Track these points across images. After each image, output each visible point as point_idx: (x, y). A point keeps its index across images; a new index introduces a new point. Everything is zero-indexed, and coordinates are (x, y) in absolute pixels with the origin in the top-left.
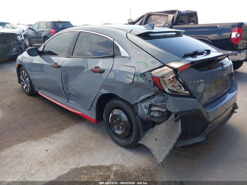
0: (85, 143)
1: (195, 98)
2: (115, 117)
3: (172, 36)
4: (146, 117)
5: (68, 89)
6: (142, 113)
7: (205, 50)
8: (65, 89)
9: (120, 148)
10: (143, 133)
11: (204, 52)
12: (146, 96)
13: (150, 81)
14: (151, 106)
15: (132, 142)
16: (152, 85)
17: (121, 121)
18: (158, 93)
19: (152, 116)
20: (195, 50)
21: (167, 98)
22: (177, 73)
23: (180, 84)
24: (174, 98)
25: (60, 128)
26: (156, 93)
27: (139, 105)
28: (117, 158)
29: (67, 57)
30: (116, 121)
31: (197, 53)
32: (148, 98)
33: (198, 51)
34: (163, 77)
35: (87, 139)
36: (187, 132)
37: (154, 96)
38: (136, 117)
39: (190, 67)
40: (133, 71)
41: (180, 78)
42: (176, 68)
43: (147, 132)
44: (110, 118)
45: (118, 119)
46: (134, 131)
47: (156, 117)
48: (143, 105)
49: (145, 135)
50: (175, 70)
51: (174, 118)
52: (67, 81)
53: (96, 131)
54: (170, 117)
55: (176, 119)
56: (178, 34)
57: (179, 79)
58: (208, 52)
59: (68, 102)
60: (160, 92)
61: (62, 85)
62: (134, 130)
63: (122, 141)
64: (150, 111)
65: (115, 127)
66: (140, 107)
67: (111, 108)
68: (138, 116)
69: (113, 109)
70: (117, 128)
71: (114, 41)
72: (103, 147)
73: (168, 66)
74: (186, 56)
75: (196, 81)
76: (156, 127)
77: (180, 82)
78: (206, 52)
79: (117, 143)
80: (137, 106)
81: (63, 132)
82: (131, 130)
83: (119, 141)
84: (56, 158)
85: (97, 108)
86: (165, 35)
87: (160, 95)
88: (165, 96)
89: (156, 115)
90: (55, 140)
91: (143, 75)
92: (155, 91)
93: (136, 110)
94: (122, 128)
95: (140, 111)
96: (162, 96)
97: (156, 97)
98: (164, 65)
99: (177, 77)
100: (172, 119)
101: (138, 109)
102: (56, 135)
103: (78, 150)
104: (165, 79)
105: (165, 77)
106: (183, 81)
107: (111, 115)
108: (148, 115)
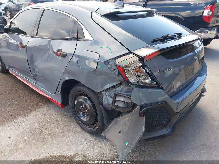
0: (51, 128)
1: (162, 89)
2: (80, 104)
3: (143, 16)
4: (111, 107)
5: (34, 70)
6: (106, 102)
7: (176, 34)
8: (31, 70)
9: (86, 134)
10: (107, 124)
11: (175, 36)
12: (111, 85)
13: (115, 70)
14: (116, 95)
15: (97, 130)
16: (117, 73)
17: (86, 108)
18: (123, 83)
19: (117, 106)
20: (165, 34)
21: (133, 88)
22: (144, 62)
23: (147, 74)
24: (139, 89)
25: (27, 110)
26: (121, 82)
27: (104, 94)
28: (81, 146)
29: (32, 37)
30: (81, 107)
31: (168, 37)
32: (113, 87)
33: (169, 35)
34: (128, 66)
35: (54, 123)
36: (153, 125)
37: (119, 85)
38: (101, 106)
39: (159, 55)
40: (96, 57)
41: (147, 67)
42: (142, 56)
43: (111, 123)
44: (75, 104)
45: (83, 106)
46: (99, 120)
47: (121, 107)
48: (108, 94)
49: (109, 125)
50: (142, 59)
51: (139, 111)
52: (33, 63)
53: (64, 114)
54: (135, 109)
55: (141, 112)
56: (150, 14)
57: (146, 69)
58: (180, 36)
59: (36, 83)
60: (125, 82)
61: (28, 66)
62: (99, 118)
63: (88, 128)
64: (115, 101)
65: (80, 113)
66: (104, 96)
67: (76, 94)
68: (102, 106)
69: (78, 95)
70: (82, 114)
71: (78, 21)
72: (68, 133)
73: (134, 53)
74: (155, 41)
75: (165, 71)
76: (121, 118)
77: (147, 72)
78: (177, 35)
79: (83, 129)
80: (102, 94)
81: (29, 115)
82: (96, 118)
83: (85, 127)
84: (18, 147)
85: (62, 93)
86: (135, 15)
87: (126, 85)
88: (130, 86)
89: (121, 105)
90: (20, 124)
91: (107, 63)
92: (120, 80)
93: (100, 99)
94: (88, 115)
95: (105, 100)
96: (127, 86)
97: (121, 87)
98: (130, 52)
99: (143, 66)
100: (137, 112)
101: (102, 97)
102: (22, 119)
103: (42, 136)
104: (130, 69)
105: (130, 67)
106: (150, 71)
107: (76, 101)
108: (113, 105)
